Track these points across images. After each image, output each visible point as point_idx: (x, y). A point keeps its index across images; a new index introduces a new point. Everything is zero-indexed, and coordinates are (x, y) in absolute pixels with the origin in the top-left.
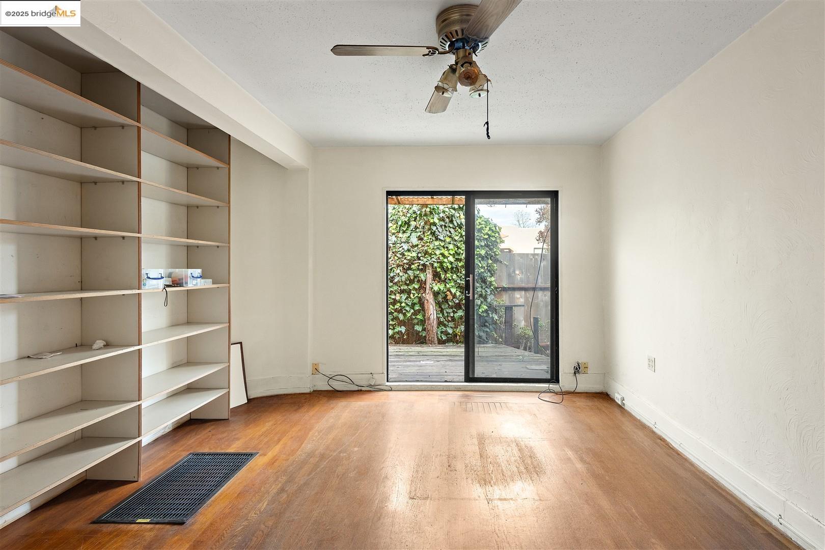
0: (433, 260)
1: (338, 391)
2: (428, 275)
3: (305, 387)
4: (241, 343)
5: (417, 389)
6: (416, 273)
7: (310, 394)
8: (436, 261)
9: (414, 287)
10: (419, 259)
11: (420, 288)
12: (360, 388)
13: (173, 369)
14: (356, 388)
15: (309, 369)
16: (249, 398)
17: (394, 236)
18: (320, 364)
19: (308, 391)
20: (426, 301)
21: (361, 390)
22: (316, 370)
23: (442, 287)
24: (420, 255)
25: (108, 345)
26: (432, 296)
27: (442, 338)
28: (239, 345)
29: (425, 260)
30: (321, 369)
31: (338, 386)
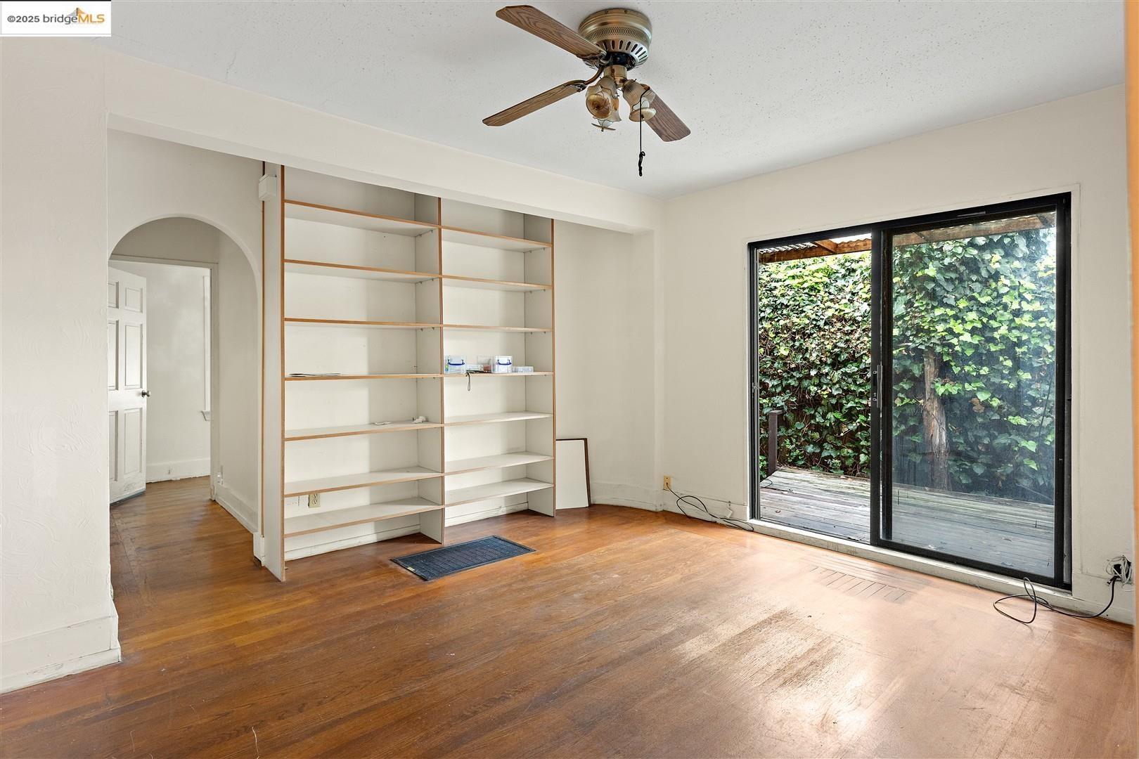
0: (933, 341)
1: (690, 517)
2: (927, 368)
3: (652, 505)
4: (585, 440)
5: (789, 538)
6: (904, 363)
7: (656, 513)
8: (938, 342)
9: (903, 388)
10: (907, 339)
11: (913, 389)
12: (714, 519)
13: (510, 455)
14: (710, 518)
15: (659, 484)
16: (592, 502)
17: (866, 304)
18: (672, 479)
19: (653, 509)
20: (925, 413)
21: (715, 522)
22: (667, 486)
23: (954, 389)
24: (908, 333)
25: (427, 421)
26: (936, 404)
27: (961, 481)
28: (583, 441)
29: (918, 341)
30: (673, 483)
31: (691, 511)
